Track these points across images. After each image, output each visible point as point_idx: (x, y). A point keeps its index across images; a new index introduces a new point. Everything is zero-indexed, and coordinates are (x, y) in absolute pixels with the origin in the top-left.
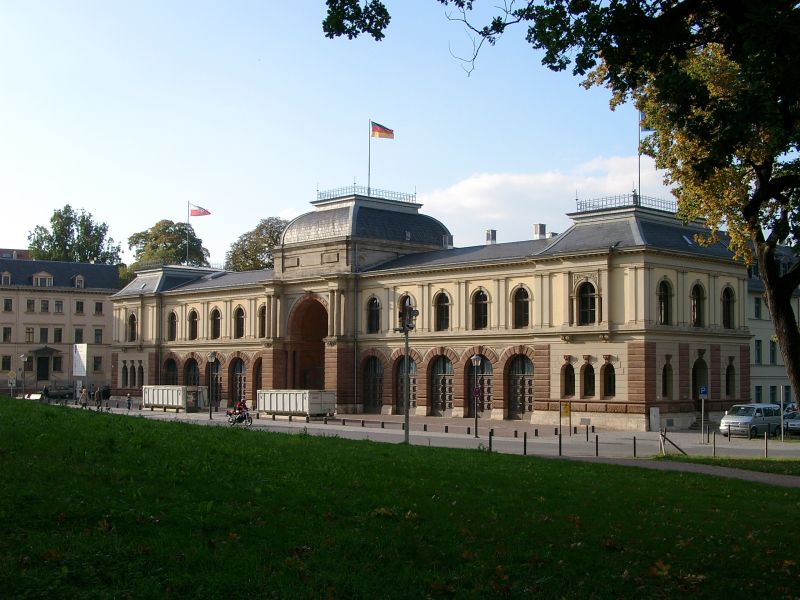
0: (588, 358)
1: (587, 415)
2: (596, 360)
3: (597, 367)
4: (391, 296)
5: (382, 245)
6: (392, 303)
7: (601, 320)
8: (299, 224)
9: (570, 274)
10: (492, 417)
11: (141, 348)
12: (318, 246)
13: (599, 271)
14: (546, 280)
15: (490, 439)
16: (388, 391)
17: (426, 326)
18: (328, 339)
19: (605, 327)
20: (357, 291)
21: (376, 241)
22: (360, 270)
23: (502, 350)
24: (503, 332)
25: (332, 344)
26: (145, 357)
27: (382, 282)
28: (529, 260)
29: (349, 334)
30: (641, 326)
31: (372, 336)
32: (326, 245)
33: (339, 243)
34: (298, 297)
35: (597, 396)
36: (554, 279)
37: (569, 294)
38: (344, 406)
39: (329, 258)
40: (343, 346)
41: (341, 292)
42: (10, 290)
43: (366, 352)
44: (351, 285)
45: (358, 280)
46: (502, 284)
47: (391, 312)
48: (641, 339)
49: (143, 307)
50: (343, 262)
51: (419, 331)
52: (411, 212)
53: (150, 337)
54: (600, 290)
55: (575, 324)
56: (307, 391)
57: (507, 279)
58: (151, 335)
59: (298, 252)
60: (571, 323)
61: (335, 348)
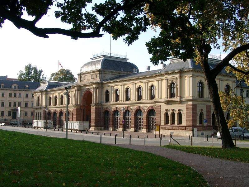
0: (173, 110)
1: (172, 131)
2: (176, 111)
3: (176, 113)
4: (112, 89)
5: (112, 72)
6: (112, 92)
7: (177, 96)
8: (86, 66)
9: (167, 80)
10: (143, 131)
11: (41, 108)
12: (91, 73)
13: (177, 78)
14: (160, 82)
15: (130, 139)
16: (111, 122)
17: (123, 100)
18: (92, 104)
19: (178, 99)
20: (102, 88)
21: (110, 71)
22: (103, 81)
23: (146, 108)
24: (146, 101)
25: (93, 106)
26: (41, 111)
27: (110, 85)
28: (154, 75)
29: (99, 103)
30: (191, 98)
31: (107, 103)
32: (93, 72)
33: (97, 71)
34: (85, 90)
35: (176, 124)
36: (162, 82)
37: (167, 87)
38: (97, 128)
39: (94, 77)
40: (97, 107)
41: (97, 88)
42: (4, 90)
43: (105, 109)
44: (100, 85)
45: (102, 84)
46: (146, 84)
47: (112, 95)
48: (190, 103)
49: (42, 95)
50: (98, 78)
51: (121, 101)
52: (125, 61)
53: (43, 105)
54: (177, 85)
55: (169, 98)
56: (78, 122)
57: (148, 82)
58: (44, 104)
59: (85, 75)
60: (167, 97)
61: (94, 107)
